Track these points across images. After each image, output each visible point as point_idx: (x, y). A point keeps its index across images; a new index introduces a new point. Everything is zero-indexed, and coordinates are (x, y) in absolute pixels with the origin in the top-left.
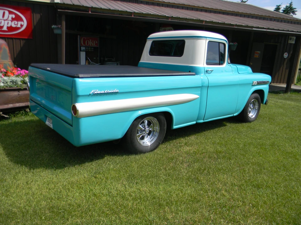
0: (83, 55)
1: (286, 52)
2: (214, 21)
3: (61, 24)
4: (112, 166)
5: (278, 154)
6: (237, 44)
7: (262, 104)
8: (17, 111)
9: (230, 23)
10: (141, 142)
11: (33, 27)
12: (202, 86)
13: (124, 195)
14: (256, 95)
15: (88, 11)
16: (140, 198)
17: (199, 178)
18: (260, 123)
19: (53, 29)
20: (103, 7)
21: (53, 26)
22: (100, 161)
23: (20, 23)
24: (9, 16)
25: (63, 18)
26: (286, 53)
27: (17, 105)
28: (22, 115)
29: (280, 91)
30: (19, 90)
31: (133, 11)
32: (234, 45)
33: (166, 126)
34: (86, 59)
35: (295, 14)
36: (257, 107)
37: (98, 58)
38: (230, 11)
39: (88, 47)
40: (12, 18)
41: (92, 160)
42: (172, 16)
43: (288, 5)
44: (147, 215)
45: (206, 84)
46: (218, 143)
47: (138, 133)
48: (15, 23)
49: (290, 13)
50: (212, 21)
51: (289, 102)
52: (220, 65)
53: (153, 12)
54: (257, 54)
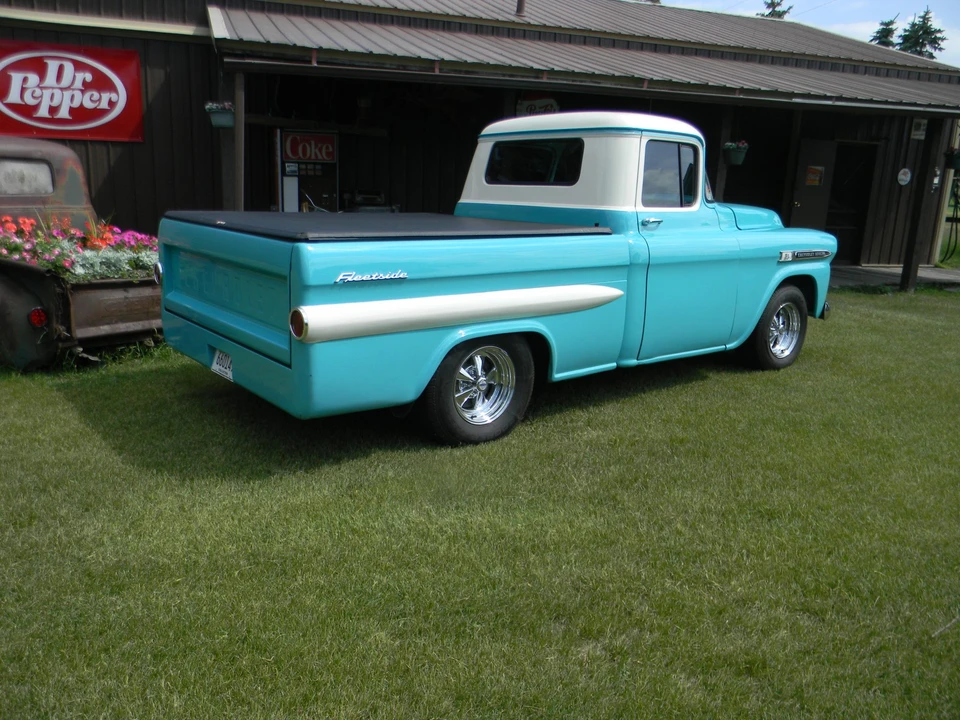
0: (290, 188)
1: (904, 167)
2: (677, 78)
3: (232, 99)
4: (390, 474)
5: (839, 445)
6: (746, 144)
7: (810, 319)
8: (122, 345)
9: (722, 83)
10: (467, 416)
11: (145, 107)
12: (631, 264)
13: (425, 530)
14: (793, 290)
15: (307, 59)
16: (468, 538)
17: (618, 497)
18: (806, 370)
19: (207, 115)
20: (352, 47)
21: (209, 106)
22: (360, 463)
23: (106, 97)
24: (74, 77)
25: (240, 81)
26: (907, 170)
27: (123, 327)
28: (134, 356)
29: (887, 285)
30: (127, 285)
31: (437, 56)
32: (738, 147)
33: (533, 372)
34: (301, 199)
35: (941, 49)
36: (796, 325)
37: (336, 195)
38: (729, 46)
39: (306, 164)
40: (84, 83)
41: (338, 461)
42: (552, 66)
43: (918, 21)
44: (483, 568)
45: (643, 259)
46: (679, 422)
47: (458, 391)
48: (92, 95)
49: (925, 45)
50: (671, 80)
51: (905, 316)
52: (682, 206)
53: (495, 56)
54: (816, 175)
